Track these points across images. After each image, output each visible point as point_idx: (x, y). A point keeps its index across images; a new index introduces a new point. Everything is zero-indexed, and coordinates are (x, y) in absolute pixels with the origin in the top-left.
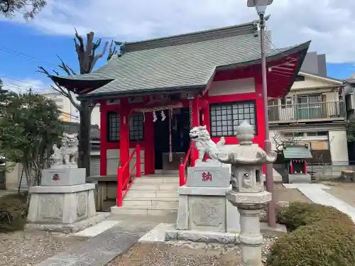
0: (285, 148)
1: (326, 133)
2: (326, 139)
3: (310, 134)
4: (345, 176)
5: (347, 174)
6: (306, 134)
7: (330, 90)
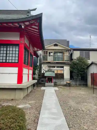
0: (46, 72)
1: (63, 67)
2: (63, 69)
3: (58, 67)
4: (67, 84)
5: (68, 83)
6: (56, 67)
7: (66, 51)
